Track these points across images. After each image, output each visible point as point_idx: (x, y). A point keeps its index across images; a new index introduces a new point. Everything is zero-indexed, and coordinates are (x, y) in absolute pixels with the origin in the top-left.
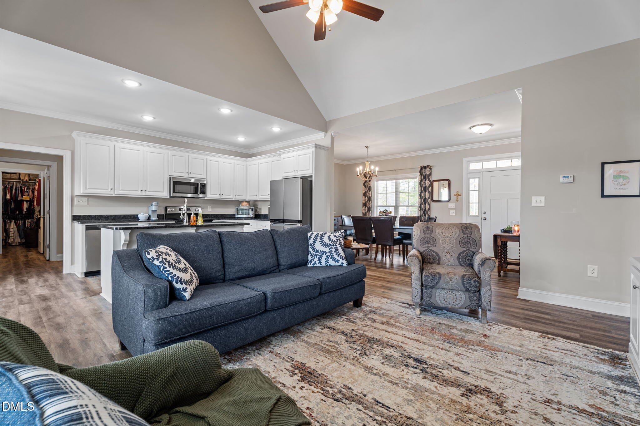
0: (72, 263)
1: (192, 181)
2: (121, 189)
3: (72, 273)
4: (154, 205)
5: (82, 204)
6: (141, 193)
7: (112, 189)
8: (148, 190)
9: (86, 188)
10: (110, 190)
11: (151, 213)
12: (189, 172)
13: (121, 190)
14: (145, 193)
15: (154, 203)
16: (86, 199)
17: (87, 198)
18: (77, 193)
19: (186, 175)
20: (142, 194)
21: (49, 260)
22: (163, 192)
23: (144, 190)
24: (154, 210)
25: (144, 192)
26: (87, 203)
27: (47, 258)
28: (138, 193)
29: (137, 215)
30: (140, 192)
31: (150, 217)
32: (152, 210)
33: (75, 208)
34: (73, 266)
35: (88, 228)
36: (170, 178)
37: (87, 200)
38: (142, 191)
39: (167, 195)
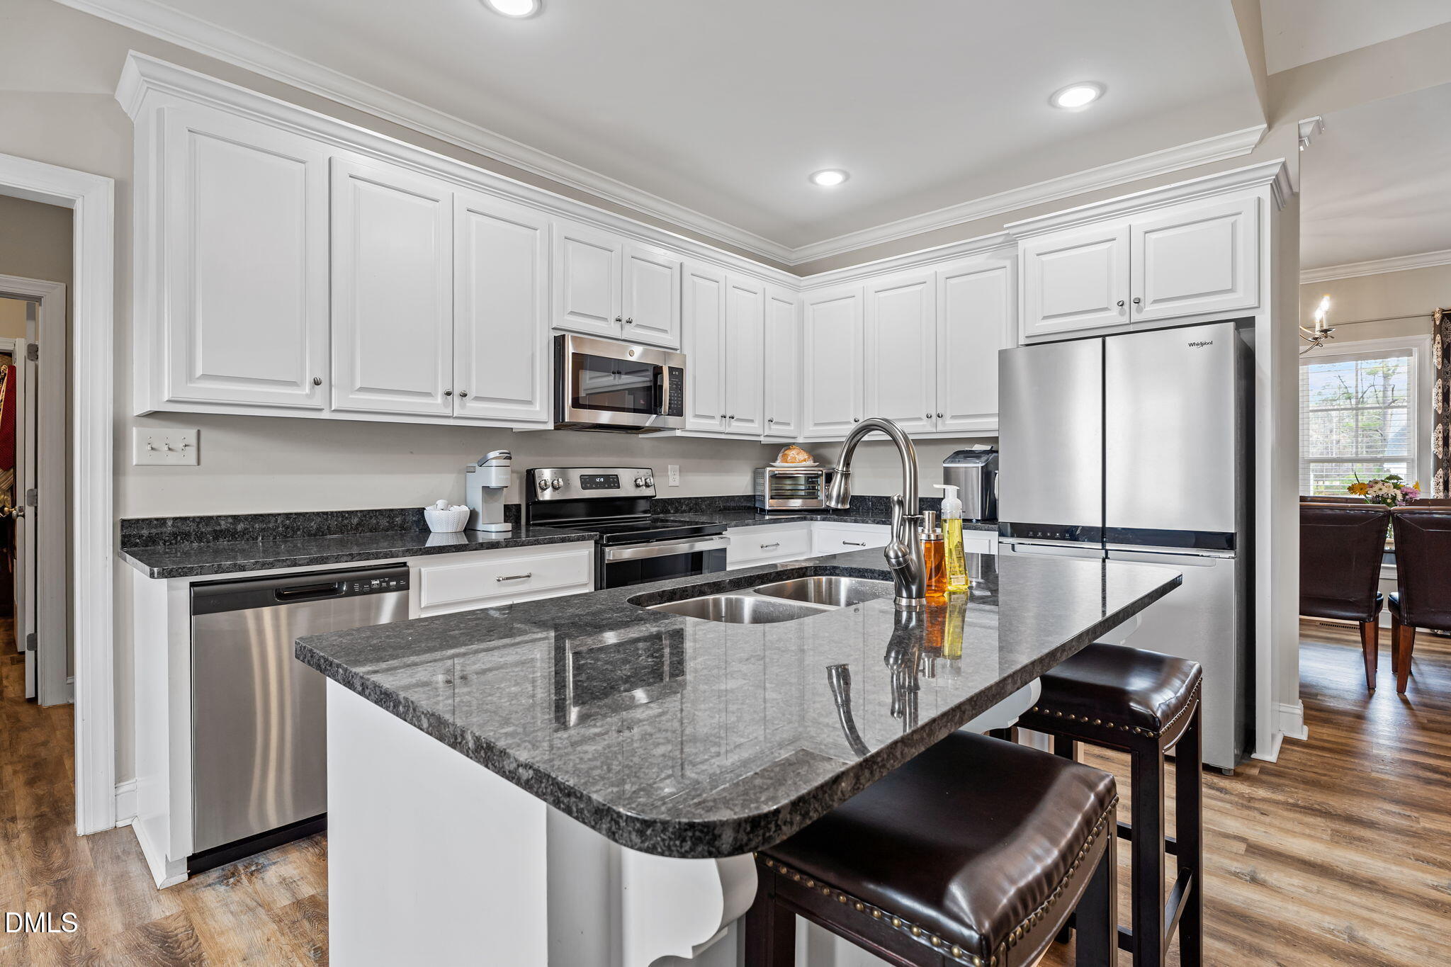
0: (121, 774)
1: (636, 354)
2: (358, 385)
3: (120, 824)
4: (494, 463)
5: (172, 459)
6: (445, 405)
7: (317, 383)
8: (472, 393)
9: (190, 377)
10: (307, 391)
11: (477, 500)
12: (625, 319)
13: (362, 389)
14: (463, 406)
15: (492, 455)
16: (190, 434)
17: (193, 432)
18: (140, 403)
19: (613, 330)
20: (448, 412)
21: (34, 700)
22: (530, 403)
23: (457, 392)
24: (493, 484)
25: (457, 400)
26: (192, 452)
27: (29, 693)
28: (433, 408)
29: (421, 511)
30: (439, 399)
31: (473, 515)
32: (486, 489)
33: (132, 483)
34: (126, 787)
35: (203, 603)
36: (559, 343)
37: (193, 441)
38: (448, 394)
39: (544, 417)
